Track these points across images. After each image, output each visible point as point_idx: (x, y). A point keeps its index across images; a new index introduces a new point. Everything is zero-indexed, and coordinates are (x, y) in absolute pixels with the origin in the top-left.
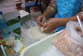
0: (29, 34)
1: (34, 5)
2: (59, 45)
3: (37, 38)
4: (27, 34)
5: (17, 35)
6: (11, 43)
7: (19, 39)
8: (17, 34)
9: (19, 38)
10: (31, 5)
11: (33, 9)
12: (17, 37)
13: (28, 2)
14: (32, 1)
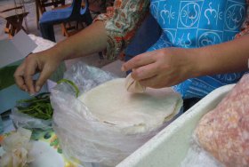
0: (89, 116)
1: (68, 16)
2: (233, 148)
3: (126, 128)
4: (81, 114)
5: (38, 122)
6: (21, 156)
7: (46, 137)
8: (36, 117)
9: (44, 133)
10: (58, 17)
11: (63, 30)
12: (39, 129)
13: (45, 10)
14: (56, 6)
